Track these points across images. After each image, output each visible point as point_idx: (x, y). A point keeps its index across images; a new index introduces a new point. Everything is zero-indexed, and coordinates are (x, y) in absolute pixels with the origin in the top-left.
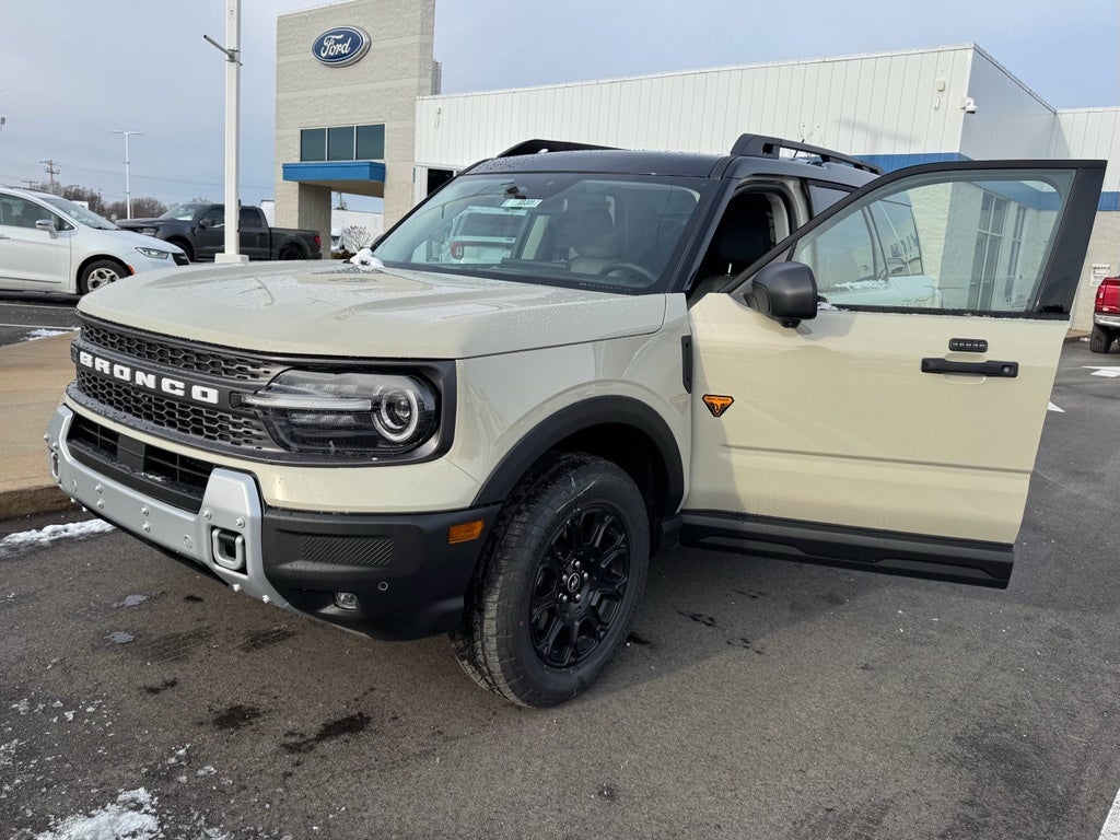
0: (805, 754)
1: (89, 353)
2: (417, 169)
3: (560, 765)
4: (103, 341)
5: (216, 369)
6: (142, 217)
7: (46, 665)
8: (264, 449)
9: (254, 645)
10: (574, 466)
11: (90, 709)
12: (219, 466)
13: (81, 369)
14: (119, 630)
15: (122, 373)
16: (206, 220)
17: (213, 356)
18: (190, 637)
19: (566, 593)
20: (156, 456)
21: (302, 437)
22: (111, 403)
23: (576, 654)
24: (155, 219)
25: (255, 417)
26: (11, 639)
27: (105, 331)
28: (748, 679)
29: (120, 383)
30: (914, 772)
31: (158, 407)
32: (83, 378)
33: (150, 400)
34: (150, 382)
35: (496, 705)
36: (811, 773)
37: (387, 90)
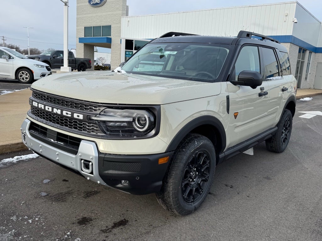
0: (268, 230)
1: (36, 102)
2: (122, 39)
3: (192, 236)
4: (41, 98)
5: (82, 108)
6: (33, 54)
7: (20, 204)
8: (98, 134)
9: (87, 196)
10: (196, 137)
11: (37, 219)
12: (83, 139)
13: (33, 107)
14: (42, 191)
15: (49, 109)
16: (55, 55)
17: (81, 104)
18: (66, 194)
19: (191, 178)
20: (61, 136)
21: (111, 130)
22: (44, 118)
23: (194, 199)
24: (38, 55)
25: (96, 124)
26: (8, 195)
27: (42, 95)
28: (246, 206)
29: (48, 112)
30: (303, 236)
31: (61, 120)
32: (34, 110)
33: (58, 118)
34: (59, 112)
35: (168, 216)
36: (271, 237)
37: (112, 14)
